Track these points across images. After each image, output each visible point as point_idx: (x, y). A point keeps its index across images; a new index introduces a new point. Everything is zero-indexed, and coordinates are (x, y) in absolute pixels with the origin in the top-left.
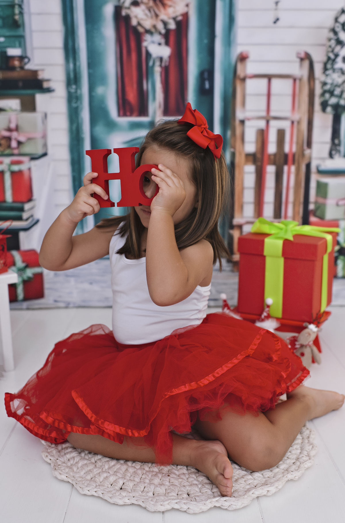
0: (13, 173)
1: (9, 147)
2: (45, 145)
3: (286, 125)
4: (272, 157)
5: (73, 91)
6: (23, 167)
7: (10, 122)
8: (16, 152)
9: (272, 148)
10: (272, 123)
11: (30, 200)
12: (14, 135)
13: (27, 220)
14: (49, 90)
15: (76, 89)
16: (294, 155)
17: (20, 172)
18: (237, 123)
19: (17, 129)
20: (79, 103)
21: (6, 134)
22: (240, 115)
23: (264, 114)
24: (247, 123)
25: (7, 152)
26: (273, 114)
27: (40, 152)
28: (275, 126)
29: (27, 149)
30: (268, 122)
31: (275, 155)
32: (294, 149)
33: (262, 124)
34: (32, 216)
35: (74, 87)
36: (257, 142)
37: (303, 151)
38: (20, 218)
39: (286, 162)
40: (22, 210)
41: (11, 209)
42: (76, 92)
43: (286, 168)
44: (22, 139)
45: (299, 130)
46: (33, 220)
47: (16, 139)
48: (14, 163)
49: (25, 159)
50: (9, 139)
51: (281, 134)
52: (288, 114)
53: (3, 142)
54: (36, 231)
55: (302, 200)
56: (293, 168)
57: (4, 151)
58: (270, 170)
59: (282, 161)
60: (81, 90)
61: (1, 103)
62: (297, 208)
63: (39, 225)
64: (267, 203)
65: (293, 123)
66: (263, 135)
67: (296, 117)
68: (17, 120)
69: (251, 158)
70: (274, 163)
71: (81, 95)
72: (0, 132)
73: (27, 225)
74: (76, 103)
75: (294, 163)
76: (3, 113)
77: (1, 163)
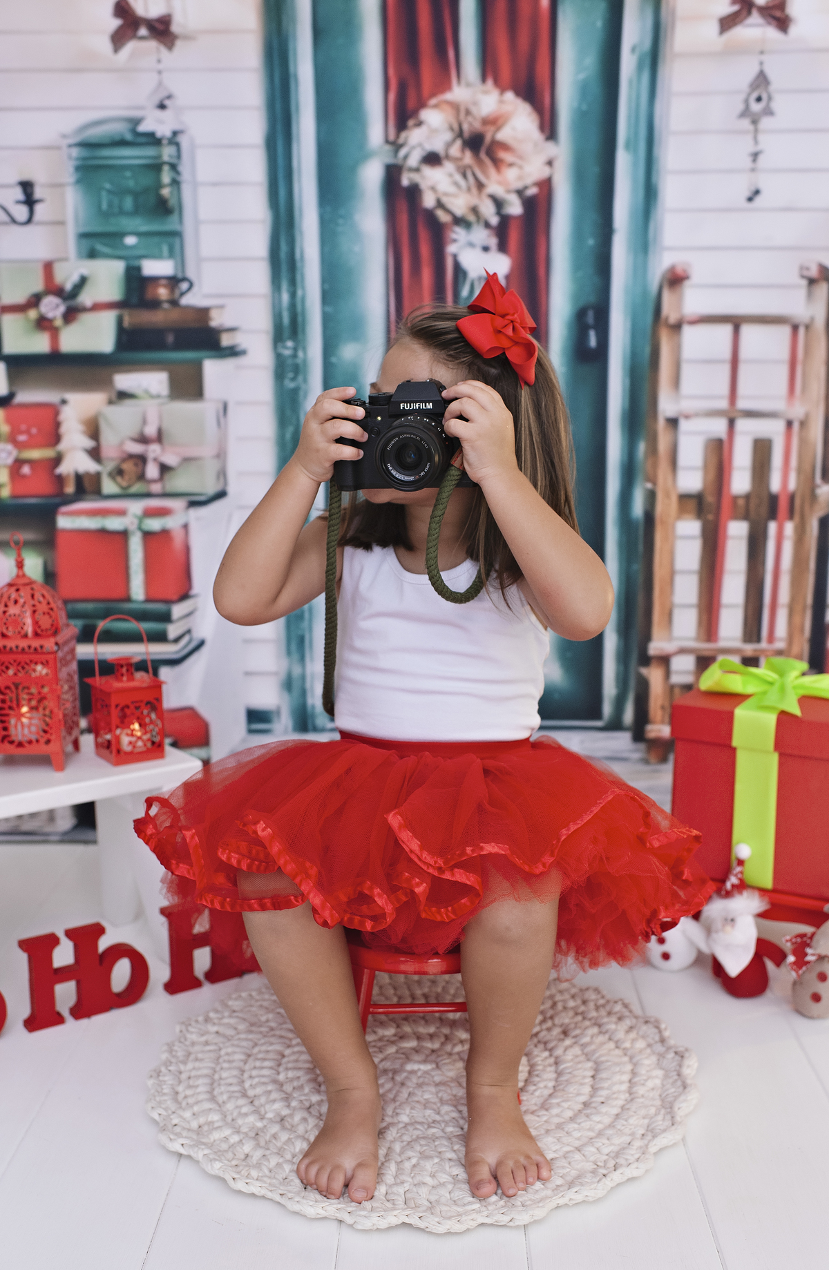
0: (148, 535)
1: (141, 477)
2: (222, 474)
3: (773, 429)
4: (741, 502)
5: (287, 352)
6: (172, 523)
7: (144, 422)
8: (156, 488)
9: (740, 482)
10: (742, 425)
11: (185, 596)
12: (154, 450)
13: (177, 640)
14: (233, 352)
15: (295, 349)
16: (792, 498)
17: (165, 533)
18: (661, 423)
19: (159, 438)
20: (300, 378)
21: (136, 448)
22: (667, 406)
23: (723, 404)
24: (684, 425)
25: (137, 488)
26: (742, 404)
27: (211, 488)
28: (747, 430)
29: (181, 482)
30: (731, 423)
31: (747, 497)
32: (792, 485)
33: (718, 427)
34: (189, 631)
35: (290, 344)
36: (706, 467)
37: (813, 488)
38: (161, 637)
39: (773, 514)
40: (166, 618)
41: (142, 616)
42: (295, 356)
43: (772, 527)
44: (170, 459)
45: (803, 441)
46: (190, 641)
47: (155, 460)
48: (150, 513)
49: (177, 505)
50: (141, 459)
51: (762, 449)
52: (779, 405)
53: (128, 467)
54: (197, 666)
55: (809, 599)
56: (789, 528)
57: (129, 487)
58: (737, 531)
59: (764, 510)
60: (304, 349)
61: (123, 381)
62: (797, 620)
63: (204, 650)
64: (729, 606)
65: (789, 424)
66: (719, 453)
67: (797, 412)
68: (160, 418)
69: (692, 504)
70: (746, 517)
71: (305, 361)
72: (122, 444)
73: (177, 652)
74: (293, 379)
75: (791, 516)
76: (128, 402)
77: (122, 513)
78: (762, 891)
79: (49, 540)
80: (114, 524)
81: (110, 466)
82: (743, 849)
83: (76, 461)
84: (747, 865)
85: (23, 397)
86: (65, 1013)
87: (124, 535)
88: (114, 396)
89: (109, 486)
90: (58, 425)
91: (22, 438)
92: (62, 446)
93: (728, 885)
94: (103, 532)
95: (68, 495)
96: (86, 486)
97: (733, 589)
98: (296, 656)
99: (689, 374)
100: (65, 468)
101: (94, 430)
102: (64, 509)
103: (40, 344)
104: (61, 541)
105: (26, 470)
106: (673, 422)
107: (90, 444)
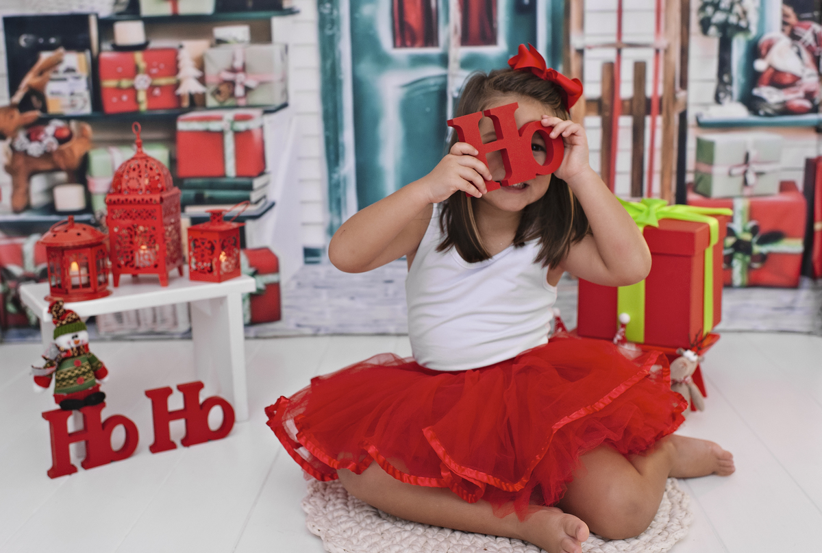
0: (237, 134)
1: (232, 95)
2: (285, 92)
3: (647, 55)
4: (627, 104)
5: (326, 11)
6: (253, 125)
7: (234, 59)
8: (242, 102)
9: (626, 90)
10: (626, 53)
11: (262, 173)
12: (240, 77)
13: (257, 203)
14: (291, 12)
15: (332, 9)
16: (660, 101)
17: (248, 132)
18: (573, 53)
19: (244, 69)
20: (335, 28)
21: (228, 76)
22: (576, 41)
23: (613, 39)
24: (588, 54)
25: (230, 102)
26: (626, 39)
27: (278, 102)
28: (630, 57)
29: (258, 98)
30: (619, 51)
31: (631, 100)
32: (661, 91)
33: (611, 54)
34: (264, 197)
35: (328, 6)
36: (603, 81)
37: (674, 94)
38: (246, 200)
39: (648, 111)
40: (249, 188)
41: (234, 187)
42: (331, 13)
43: (648, 120)
44: (251, 83)
45: (667, 63)
46: (266, 203)
47: (242, 84)
48: (239, 119)
49: (256, 113)
50: (232, 84)
51: (640, 68)
52: (650, 39)
53: (224, 88)
54: (270, 219)
55: (674, 167)
56: (660, 120)
57: (224, 102)
58: (625, 123)
59: (642, 109)
60: (338, 10)
61: (220, 32)
62: (667, 181)
63: (275, 210)
64: (621, 173)
65: (657, 51)
66: (611, 72)
67: (662, 43)
68: (244, 55)
69: (595, 106)
70: (630, 113)
71: (338, 17)
72: (219, 73)
73: (257, 210)
74: (331, 29)
75: (660, 112)
76: (223, 46)
77: (219, 119)
78: (638, 344)
79: (172, 139)
80: (215, 126)
81: (212, 88)
82: (625, 317)
83: (190, 85)
84: (628, 328)
85: (156, 44)
86: (178, 443)
87: (221, 134)
88: (214, 42)
89: (211, 102)
90: (177, 62)
91: (154, 71)
92: (181, 76)
93: (615, 341)
94: (208, 132)
95: (184, 108)
96: (196, 102)
97: (624, 162)
98: (335, 211)
99: (589, 20)
100: (183, 90)
101: (201, 64)
102: (182, 117)
103: (166, 10)
104: (181, 139)
105: (157, 92)
106: (581, 52)
107: (198, 73)
